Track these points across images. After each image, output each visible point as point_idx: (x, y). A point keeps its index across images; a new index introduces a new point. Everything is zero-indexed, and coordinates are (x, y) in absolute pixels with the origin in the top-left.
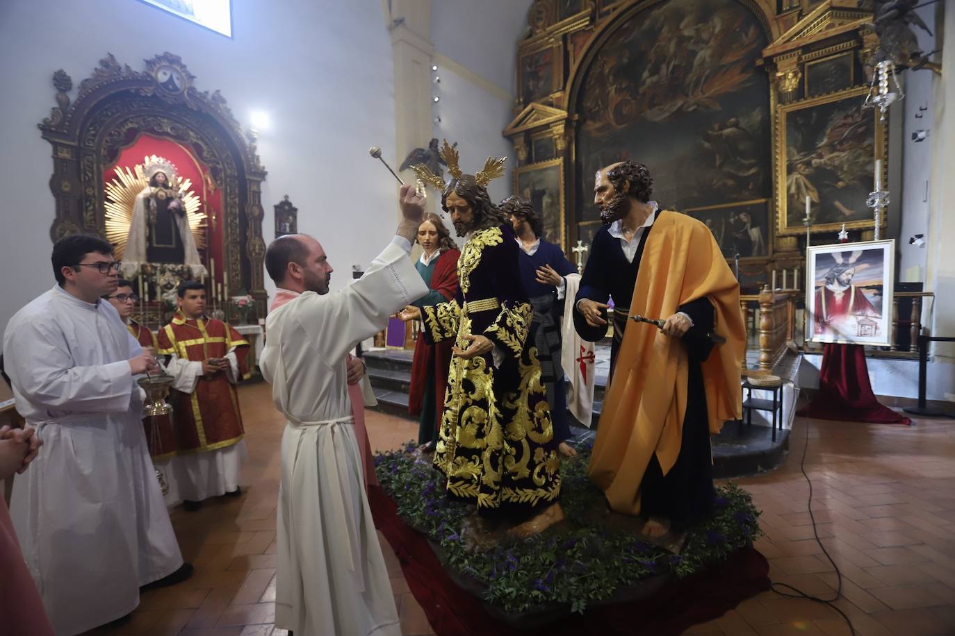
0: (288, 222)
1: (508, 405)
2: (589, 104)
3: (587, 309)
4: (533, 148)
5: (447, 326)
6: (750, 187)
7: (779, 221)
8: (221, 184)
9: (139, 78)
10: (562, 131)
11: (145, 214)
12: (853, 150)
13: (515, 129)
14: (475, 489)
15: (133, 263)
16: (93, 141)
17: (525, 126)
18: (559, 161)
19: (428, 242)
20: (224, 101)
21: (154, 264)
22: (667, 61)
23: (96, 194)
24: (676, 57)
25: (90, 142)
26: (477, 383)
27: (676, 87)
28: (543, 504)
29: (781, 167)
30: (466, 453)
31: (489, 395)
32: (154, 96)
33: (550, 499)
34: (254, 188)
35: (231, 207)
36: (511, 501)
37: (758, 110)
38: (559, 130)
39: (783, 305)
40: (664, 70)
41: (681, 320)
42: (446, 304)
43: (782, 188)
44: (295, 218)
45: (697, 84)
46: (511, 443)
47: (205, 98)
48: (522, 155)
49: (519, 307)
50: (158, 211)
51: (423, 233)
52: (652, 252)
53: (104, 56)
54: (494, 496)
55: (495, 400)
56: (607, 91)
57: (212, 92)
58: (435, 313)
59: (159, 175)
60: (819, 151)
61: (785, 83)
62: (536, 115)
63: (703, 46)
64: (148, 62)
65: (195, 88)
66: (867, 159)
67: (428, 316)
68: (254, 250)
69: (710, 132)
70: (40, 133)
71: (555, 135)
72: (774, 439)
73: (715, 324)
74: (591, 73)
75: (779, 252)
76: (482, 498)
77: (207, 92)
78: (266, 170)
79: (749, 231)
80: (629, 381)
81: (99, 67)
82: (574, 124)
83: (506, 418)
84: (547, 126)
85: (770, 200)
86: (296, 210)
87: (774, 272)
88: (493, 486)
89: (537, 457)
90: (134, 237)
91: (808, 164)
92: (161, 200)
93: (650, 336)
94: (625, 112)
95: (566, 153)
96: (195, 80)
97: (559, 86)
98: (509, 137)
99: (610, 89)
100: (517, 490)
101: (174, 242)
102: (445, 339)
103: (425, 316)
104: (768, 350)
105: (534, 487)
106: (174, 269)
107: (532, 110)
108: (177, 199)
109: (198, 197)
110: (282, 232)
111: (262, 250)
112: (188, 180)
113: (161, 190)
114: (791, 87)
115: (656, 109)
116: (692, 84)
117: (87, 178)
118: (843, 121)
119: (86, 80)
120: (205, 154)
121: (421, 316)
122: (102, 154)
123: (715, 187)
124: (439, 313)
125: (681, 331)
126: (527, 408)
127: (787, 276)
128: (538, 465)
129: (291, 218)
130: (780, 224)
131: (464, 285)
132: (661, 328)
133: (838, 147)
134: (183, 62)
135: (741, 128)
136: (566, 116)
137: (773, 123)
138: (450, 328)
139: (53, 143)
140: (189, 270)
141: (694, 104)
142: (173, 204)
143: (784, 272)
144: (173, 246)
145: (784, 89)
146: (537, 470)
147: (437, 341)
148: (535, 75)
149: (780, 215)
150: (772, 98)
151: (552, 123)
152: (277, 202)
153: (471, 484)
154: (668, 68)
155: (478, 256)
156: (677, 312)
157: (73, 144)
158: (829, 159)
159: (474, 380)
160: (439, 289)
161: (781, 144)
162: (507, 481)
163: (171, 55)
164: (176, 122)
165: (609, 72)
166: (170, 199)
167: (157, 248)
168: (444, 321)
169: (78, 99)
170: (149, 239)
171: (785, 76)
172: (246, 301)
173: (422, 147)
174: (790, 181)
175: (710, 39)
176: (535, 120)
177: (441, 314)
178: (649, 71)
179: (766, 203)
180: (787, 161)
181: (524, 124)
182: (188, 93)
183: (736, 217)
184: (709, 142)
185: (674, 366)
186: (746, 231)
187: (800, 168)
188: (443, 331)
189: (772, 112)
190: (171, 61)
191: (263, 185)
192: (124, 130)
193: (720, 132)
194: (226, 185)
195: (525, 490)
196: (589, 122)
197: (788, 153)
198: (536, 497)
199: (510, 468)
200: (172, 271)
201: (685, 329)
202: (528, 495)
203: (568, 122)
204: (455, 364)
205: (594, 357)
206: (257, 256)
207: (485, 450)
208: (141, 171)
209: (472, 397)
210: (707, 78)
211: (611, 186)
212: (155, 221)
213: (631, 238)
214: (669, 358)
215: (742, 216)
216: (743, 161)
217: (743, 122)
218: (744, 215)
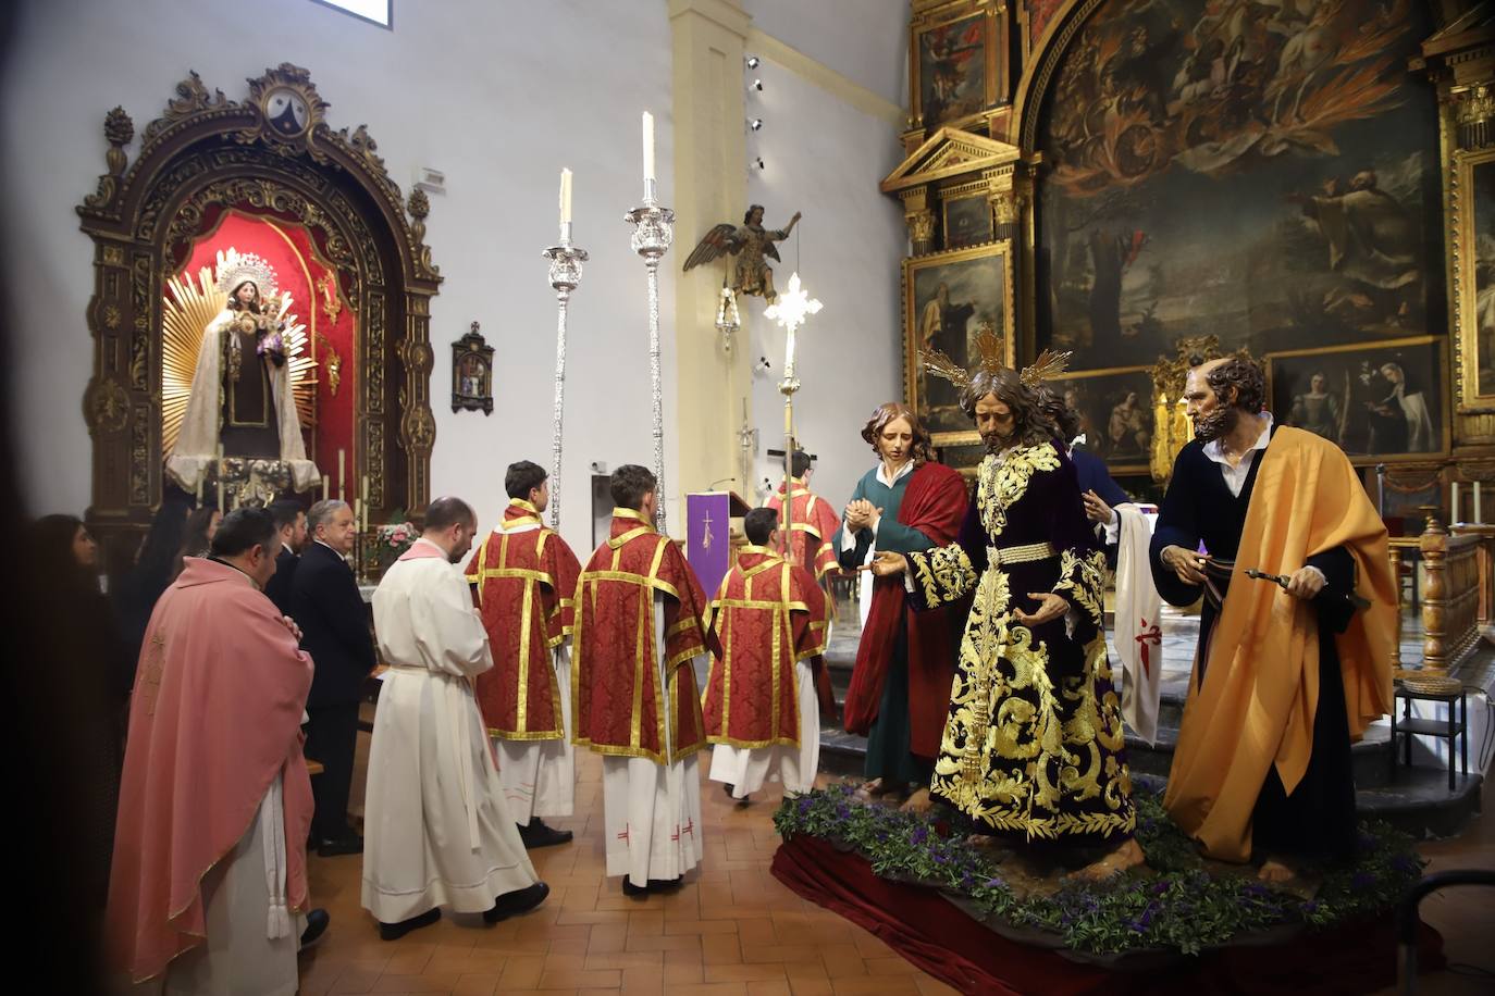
0: (476, 376)
1: (1068, 694)
2: (1063, 132)
3: (1180, 560)
4: (945, 217)
5: (947, 583)
6: (1402, 311)
7: (1463, 382)
8: (357, 302)
9: (237, 113)
10: (1008, 185)
11: (221, 364)
13: (906, 179)
14: (1017, 818)
15: (194, 457)
16: (151, 229)
17: (930, 173)
18: (1003, 248)
19: (898, 451)
20: (372, 146)
21: (232, 460)
22: (1224, 53)
23: (151, 328)
24: (1242, 44)
25: (146, 231)
26: (1020, 665)
27: (1243, 105)
28: (1119, 837)
29: (1465, 273)
30: (1003, 764)
31: (1040, 681)
32: (259, 142)
33: (1126, 831)
34: (419, 309)
35: (373, 347)
36: (1072, 832)
37: (1414, 155)
38: (1001, 183)
39: (1471, 553)
40: (1218, 71)
41: (1313, 576)
42: (942, 550)
43: (1467, 316)
44: (489, 367)
45: (1287, 100)
46: (1072, 748)
47: (341, 141)
48: (922, 232)
49: (1093, 556)
50: (243, 357)
51: (892, 436)
52: (1267, 483)
53: (184, 77)
54: (1052, 821)
55: (1051, 687)
56: (1103, 108)
57: (352, 131)
58: (929, 564)
59: (245, 287)
61: (1470, 107)
62: (951, 151)
63: (1299, 25)
64: (253, 83)
65: (326, 125)
67: (918, 569)
68: (415, 432)
69: (1316, 198)
70: (77, 221)
71: (990, 193)
72: (1452, 786)
73: (1356, 582)
74: (1067, 69)
75: (1464, 445)
76: (1034, 827)
77: (344, 131)
78: (441, 274)
79: (1402, 402)
80: (1235, 662)
81: (175, 97)
82: (1033, 172)
83: (1066, 713)
84: (977, 174)
85: (1443, 337)
86: (490, 351)
87: (1455, 486)
88: (1051, 807)
89: (1110, 769)
90: (197, 407)
92: (246, 334)
93: (1265, 598)
94: (1138, 151)
95: (1017, 231)
96: (327, 108)
97: (1001, 95)
98: (895, 196)
99: (1108, 103)
100: (1083, 816)
101: (265, 416)
102: (943, 603)
103: (914, 568)
104: (1439, 634)
105: (1107, 810)
106: (265, 468)
107: (945, 140)
108: (275, 333)
109: (303, 326)
110: (465, 395)
111: (429, 431)
112: (288, 294)
113: (247, 314)
114: (1481, 115)
115: (1203, 149)
116: (1277, 103)
117: (137, 300)
119: (155, 122)
120: (330, 245)
121: (907, 568)
122: (164, 253)
123: (1329, 309)
124: (934, 564)
125: (1311, 590)
126: (1093, 699)
127: (1482, 493)
128: (1110, 779)
129: (481, 367)
130: (1464, 388)
131: (993, 524)
132: (1285, 586)
134: (312, 80)
135: (1378, 193)
136: (1018, 157)
137: (1445, 186)
138: (952, 587)
139: (97, 239)
140: (290, 469)
141: (1283, 141)
142: (269, 343)
143: (1477, 485)
144: (265, 424)
145: (1467, 118)
146: (1109, 788)
147: (931, 606)
148: (947, 69)
149: (1464, 370)
150: (1443, 134)
151: (986, 169)
152: (457, 338)
153: (1012, 811)
154: (1227, 67)
155: (1022, 484)
156: (1304, 566)
157: (127, 238)
159: (1015, 661)
160: (917, 525)
161: (1465, 229)
162: (1067, 803)
163: (294, 69)
164: (286, 187)
165: (1105, 68)
166: (261, 333)
167: (239, 428)
168: (943, 576)
169: (141, 158)
170: (224, 411)
171: (1469, 92)
172: (405, 534)
173: (728, 222)
174: (1483, 302)
175: (1314, 12)
176: (951, 162)
177: (939, 564)
178: (1188, 71)
179: (1435, 345)
180: (1477, 262)
181: (927, 167)
182: (314, 133)
183: (1374, 372)
184: (1315, 217)
185: (1300, 640)
186: (1395, 401)
188: (940, 591)
189: (1444, 163)
190: (291, 78)
191: (434, 303)
192: (201, 208)
193: (1336, 199)
194: (365, 304)
195: (1095, 815)
196: (1063, 169)
197: (1479, 246)
198: (1110, 824)
199: (1069, 785)
200: (262, 473)
201: (1317, 588)
202: (1099, 822)
203: (1020, 169)
204: (973, 639)
205: (1160, 635)
206: (420, 445)
207: (1035, 759)
208: (210, 280)
209: (1014, 685)
210: (1309, 89)
211: (1212, 393)
212: (238, 376)
213: (1236, 463)
214: (1294, 628)
215: (1386, 370)
216: (1385, 258)
217: (1385, 181)
218: (1389, 368)
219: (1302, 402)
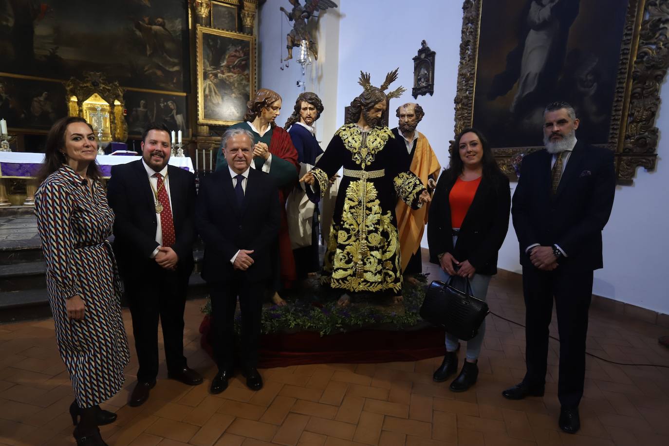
6: (175, 81)
12: (240, 75)
29: (200, 72)
31: (388, 227)
37: (179, 20)
60: (222, 69)
61: (201, 9)
66: (246, 83)
69: (141, 22)
75: (200, 136)
79: (175, 116)
87: (197, 150)
91: (216, 75)
114: (204, 14)
118: (234, 53)
123: (147, 73)
127: (205, 154)
130: (200, 115)
131: (366, 160)
133: (232, 69)
143: (204, 150)
145: (199, 13)
149: (200, 109)
155: (383, 143)
158: (227, 76)
161: (200, 55)
174: (205, 85)
179: (187, 97)
180: (203, 69)
183: (165, 103)
184: (140, 31)
186: (173, 115)
187: (211, 77)
193: (149, 26)
211: (415, 115)
213: (409, 141)
215: (170, 103)
216: (168, 58)
217: (168, 26)
218: (171, 103)
219: (137, 111)
